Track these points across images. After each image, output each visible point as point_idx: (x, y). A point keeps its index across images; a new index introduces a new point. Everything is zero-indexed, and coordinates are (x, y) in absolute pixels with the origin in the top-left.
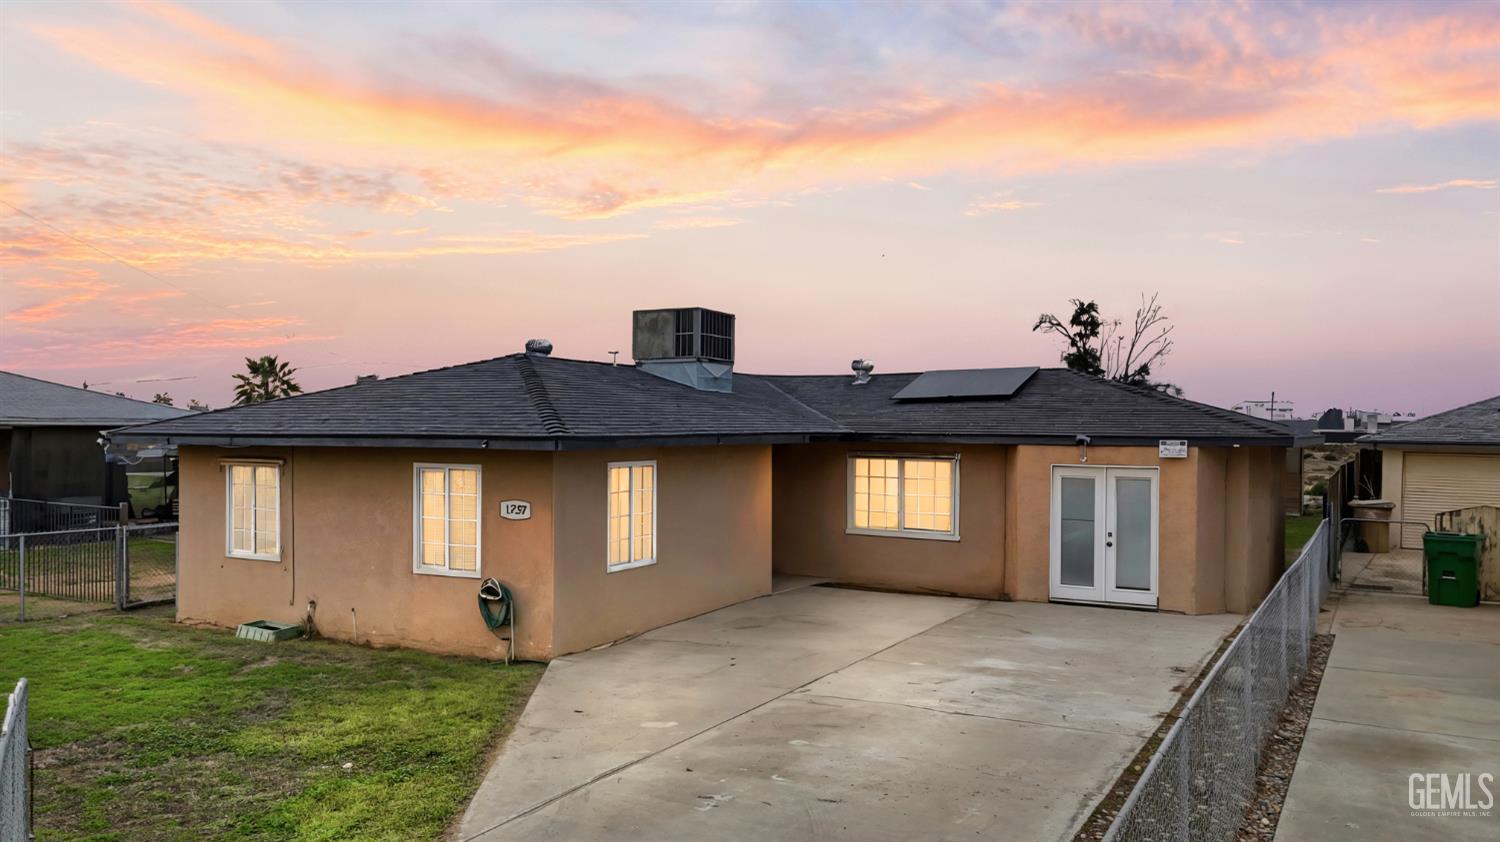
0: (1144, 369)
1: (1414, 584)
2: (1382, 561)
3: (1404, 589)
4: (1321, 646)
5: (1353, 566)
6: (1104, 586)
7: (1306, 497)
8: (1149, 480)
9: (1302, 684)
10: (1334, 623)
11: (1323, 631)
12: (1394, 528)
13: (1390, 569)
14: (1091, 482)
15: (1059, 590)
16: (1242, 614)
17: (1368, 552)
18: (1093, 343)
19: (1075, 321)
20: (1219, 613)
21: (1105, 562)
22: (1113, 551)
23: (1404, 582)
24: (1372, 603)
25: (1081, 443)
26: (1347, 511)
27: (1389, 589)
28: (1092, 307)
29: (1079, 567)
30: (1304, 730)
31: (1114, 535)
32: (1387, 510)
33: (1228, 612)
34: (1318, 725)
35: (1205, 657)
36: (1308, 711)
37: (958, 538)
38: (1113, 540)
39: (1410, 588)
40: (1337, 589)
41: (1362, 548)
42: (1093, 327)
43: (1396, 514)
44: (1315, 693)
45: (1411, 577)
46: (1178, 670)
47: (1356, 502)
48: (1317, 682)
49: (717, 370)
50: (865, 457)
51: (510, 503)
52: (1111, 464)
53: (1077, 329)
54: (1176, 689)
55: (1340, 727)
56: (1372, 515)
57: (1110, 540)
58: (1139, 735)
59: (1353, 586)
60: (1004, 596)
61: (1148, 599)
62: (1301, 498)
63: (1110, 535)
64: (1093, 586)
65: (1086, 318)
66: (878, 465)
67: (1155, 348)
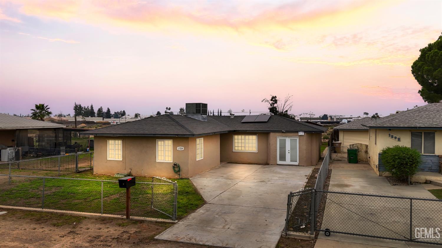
0: (287, 111)
1: (346, 159)
2: (339, 155)
3: (344, 160)
4: (330, 171)
5: (334, 156)
6: (288, 161)
7: (322, 140)
8: (296, 140)
9: (328, 177)
10: (332, 167)
11: (330, 168)
12: (342, 148)
13: (341, 157)
14: (285, 140)
15: (279, 162)
16: (314, 166)
17: (336, 153)
18: (275, 105)
19: (272, 100)
20: (311, 166)
21: (288, 156)
22: (290, 154)
23: (344, 159)
24: (338, 163)
25: (283, 132)
26: (332, 144)
27: (341, 160)
28: (276, 97)
29: (283, 158)
30: (329, 184)
31: (290, 150)
32: (340, 144)
33: (312, 166)
34: (331, 183)
35: (310, 173)
36: (329, 181)
37: (257, 152)
38: (290, 152)
39: (345, 160)
40: (332, 161)
41: (335, 152)
42: (276, 101)
43: (342, 145)
44: (330, 178)
45: (346, 158)
46: (306, 176)
47: (334, 142)
48: (330, 176)
49: (204, 116)
50: (237, 135)
51: (179, 147)
52: (289, 137)
53: (272, 102)
54: (307, 179)
55: (335, 183)
56: (337, 145)
57: (289, 152)
58: (303, 185)
59: (334, 160)
60: (268, 164)
61: (297, 163)
62: (321, 140)
63: (289, 151)
64: (286, 161)
65: (274, 99)
66: (240, 137)
67: (289, 106)
